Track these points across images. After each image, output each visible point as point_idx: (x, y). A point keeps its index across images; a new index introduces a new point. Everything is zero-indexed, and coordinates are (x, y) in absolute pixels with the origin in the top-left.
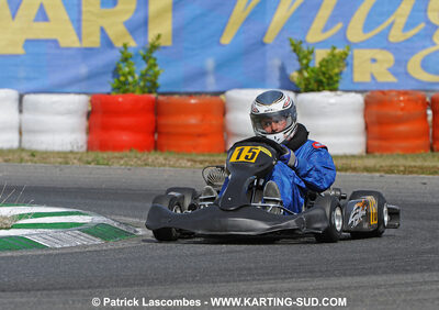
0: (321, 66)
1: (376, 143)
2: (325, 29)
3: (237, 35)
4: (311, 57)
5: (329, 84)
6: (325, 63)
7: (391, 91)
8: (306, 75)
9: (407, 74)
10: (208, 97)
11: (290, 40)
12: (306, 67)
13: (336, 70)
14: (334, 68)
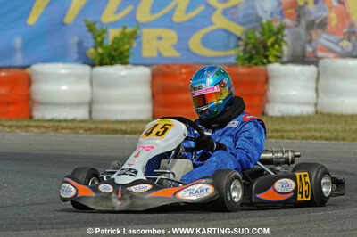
0: (114, 42)
1: (160, 110)
2: (117, 12)
3: (40, 17)
4: (105, 35)
5: (120, 59)
6: (117, 40)
7: (174, 65)
8: (100, 50)
9: (188, 50)
10: (16, 71)
11: (85, 21)
12: (101, 44)
13: (127, 47)
14: (124, 45)
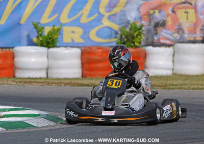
0: (48, 35)
3: (7, 20)
4: (43, 30)
5: (52, 44)
6: (50, 33)
8: (41, 39)
11: (33, 22)
12: (41, 35)
13: (56, 37)
